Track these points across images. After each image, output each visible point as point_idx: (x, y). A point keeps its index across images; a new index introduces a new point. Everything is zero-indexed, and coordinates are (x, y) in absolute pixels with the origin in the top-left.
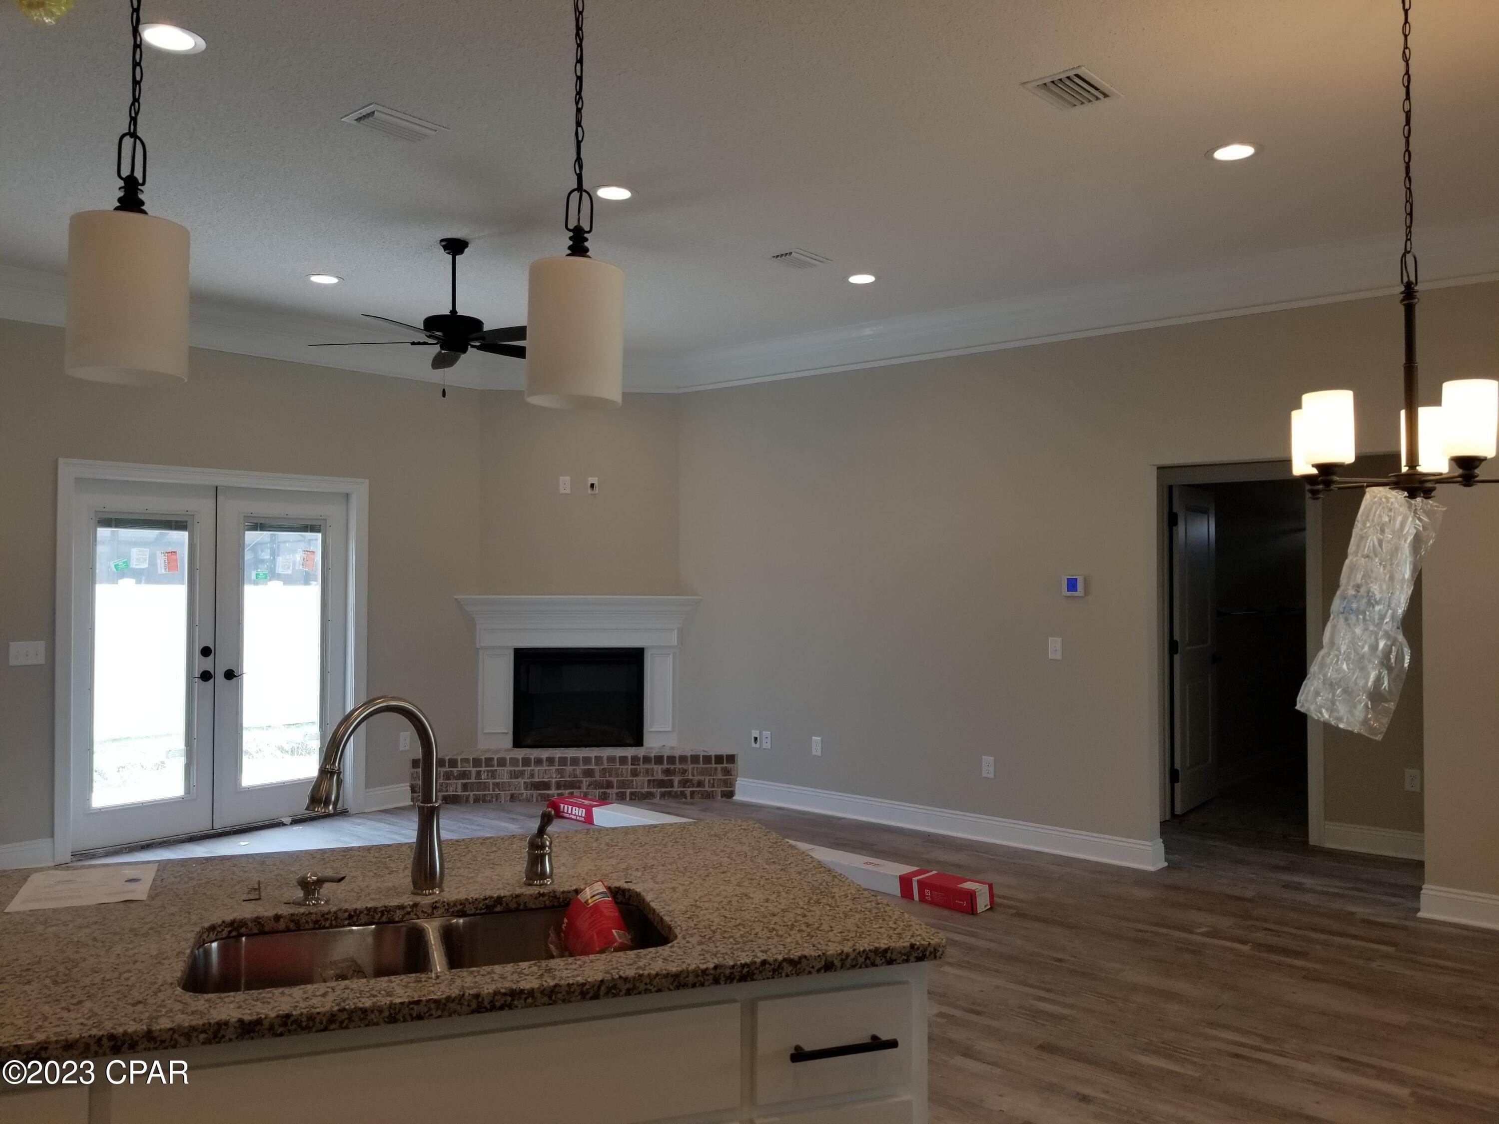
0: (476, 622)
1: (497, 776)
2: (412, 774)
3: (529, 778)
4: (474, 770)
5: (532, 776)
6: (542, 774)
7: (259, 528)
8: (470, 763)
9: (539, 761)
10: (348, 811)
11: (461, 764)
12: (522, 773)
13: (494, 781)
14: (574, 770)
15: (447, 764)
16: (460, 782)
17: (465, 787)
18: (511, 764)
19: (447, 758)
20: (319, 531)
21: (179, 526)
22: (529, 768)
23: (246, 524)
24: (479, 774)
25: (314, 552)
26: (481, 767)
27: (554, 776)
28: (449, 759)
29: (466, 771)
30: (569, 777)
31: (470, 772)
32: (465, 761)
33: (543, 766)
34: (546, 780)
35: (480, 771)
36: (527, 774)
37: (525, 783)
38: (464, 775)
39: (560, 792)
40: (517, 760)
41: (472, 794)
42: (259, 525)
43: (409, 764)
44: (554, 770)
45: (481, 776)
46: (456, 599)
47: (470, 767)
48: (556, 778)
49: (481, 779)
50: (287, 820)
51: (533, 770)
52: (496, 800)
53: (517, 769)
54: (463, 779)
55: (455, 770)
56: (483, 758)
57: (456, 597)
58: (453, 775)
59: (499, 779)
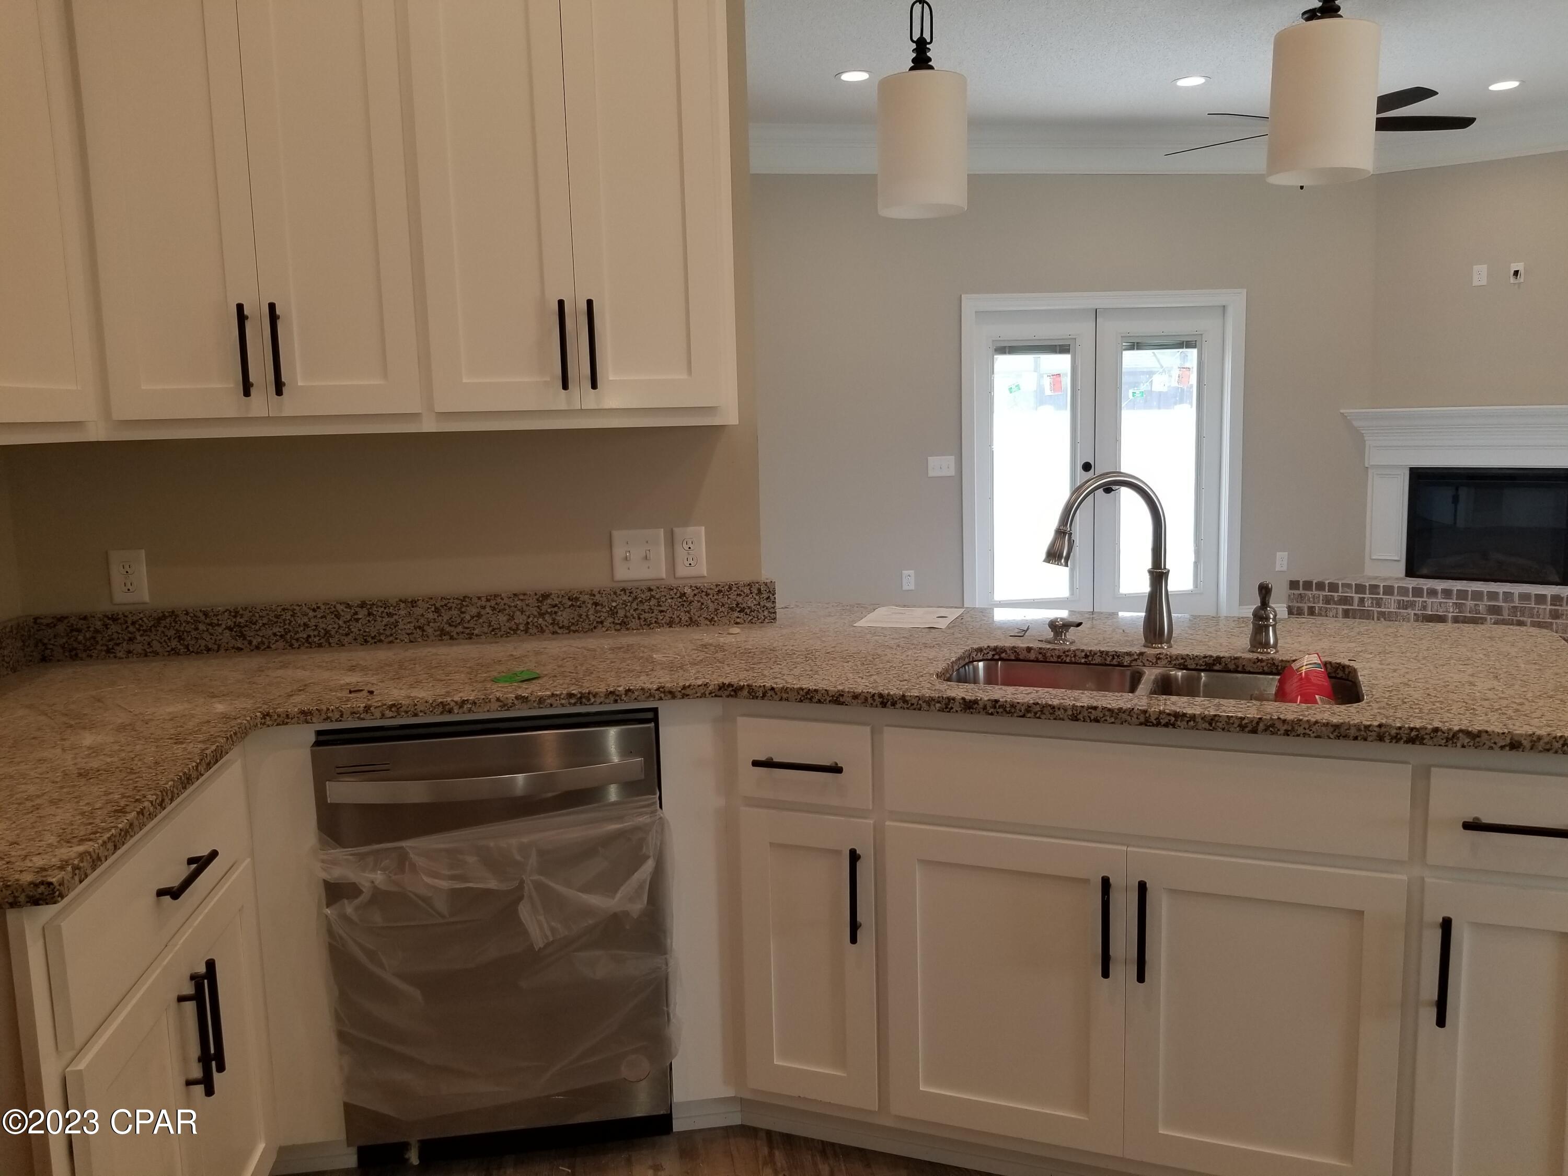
0: (1366, 438)
1: (1383, 605)
2: (1289, 595)
3: (1421, 610)
4: (1356, 597)
5: (1424, 608)
6: (1436, 608)
7: (1135, 348)
8: (1352, 588)
9: (1432, 593)
11: (1342, 589)
12: (1412, 605)
13: (1379, 609)
14: (1476, 605)
15: (1327, 588)
16: (1341, 607)
18: (1399, 594)
19: (1327, 582)
20: (1195, 347)
21: (1063, 349)
22: (1421, 599)
23: (1124, 344)
24: (1362, 601)
25: (1189, 368)
26: (1365, 594)
27: (1451, 610)
28: (1329, 583)
29: (1347, 596)
30: (1470, 612)
31: (1352, 598)
32: (1348, 586)
33: (1437, 598)
34: (1440, 614)
35: (1364, 598)
36: (1419, 605)
37: (1415, 614)
38: (1345, 600)
40: (1407, 589)
42: (1136, 344)
43: (1287, 585)
44: (1451, 604)
45: (1364, 603)
46: (1343, 414)
47: (1352, 593)
48: (1453, 612)
49: (1365, 607)
51: (1425, 602)
53: (1405, 599)
54: (1344, 605)
55: (1336, 594)
56: (1367, 585)
57: (1342, 411)
58: (1334, 599)
59: (1385, 608)
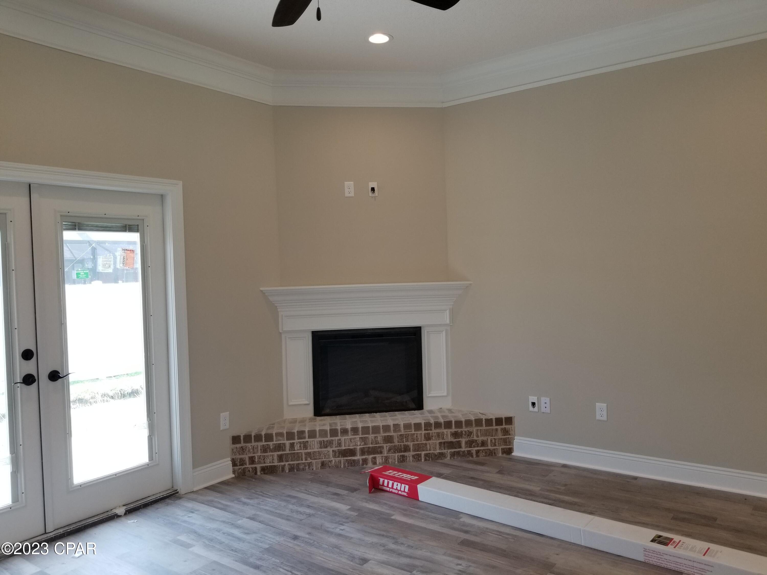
0: (279, 310)
1: (309, 447)
2: (233, 450)
3: (337, 447)
4: (288, 443)
5: (339, 444)
6: (348, 443)
7: (76, 228)
8: (284, 436)
9: (345, 432)
10: (178, 492)
11: (276, 438)
12: (330, 443)
13: (306, 451)
14: (375, 437)
15: (263, 439)
16: (276, 454)
17: (280, 458)
18: (321, 436)
19: (263, 434)
20: (137, 231)
22: (337, 438)
23: (64, 223)
24: (292, 445)
25: (133, 251)
26: (294, 439)
27: (359, 443)
28: (265, 434)
29: (280, 444)
30: (372, 443)
31: (284, 444)
32: (280, 435)
33: (348, 436)
34: (351, 448)
35: (294, 443)
36: (335, 443)
37: (333, 451)
38: (279, 447)
39: (364, 457)
40: (325, 431)
41: (287, 463)
42: (75, 225)
43: (229, 441)
44: (358, 439)
45: (294, 448)
46: (262, 291)
47: (284, 440)
48: (360, 445)
49: (295, 450)
50: (121, 511)
51: (340, 440)
52: (309, 468)
53: (325, 439)
54: (279, 451)
55: (271, 443)
56: (296, 431)
57: (261, 289)
58: (269, 448)
59: (310, 449)
